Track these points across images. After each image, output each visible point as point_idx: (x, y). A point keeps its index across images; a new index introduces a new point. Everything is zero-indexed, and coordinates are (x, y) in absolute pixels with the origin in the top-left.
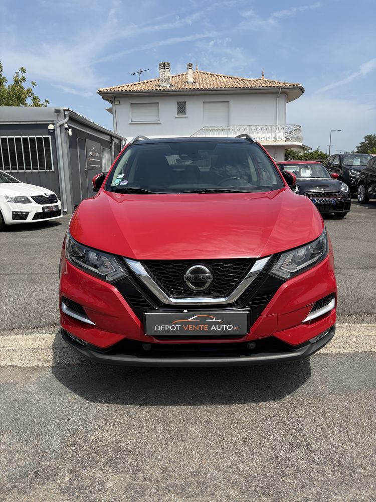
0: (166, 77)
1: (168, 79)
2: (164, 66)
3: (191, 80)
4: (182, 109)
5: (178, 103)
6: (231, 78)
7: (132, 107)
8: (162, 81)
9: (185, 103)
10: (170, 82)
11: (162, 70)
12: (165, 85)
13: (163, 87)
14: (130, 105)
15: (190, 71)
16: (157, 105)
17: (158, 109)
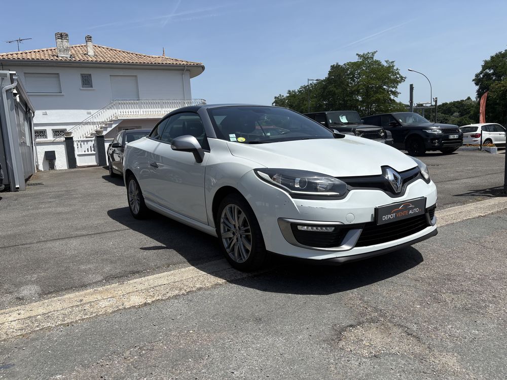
0: (65, 47)
1: (67, 49)
2: (62, 36)
3: (91, 53)
4: (87, 81)
5: (81, 75)
7: (25, 77)
8: (60, 51)
9: (90, 75)
10: (70, 53)
11: (60, 40)
13: (62, 57)
14: (23, 74)
15: (90, 44)
16: (56, 75)
17: (59, 80)
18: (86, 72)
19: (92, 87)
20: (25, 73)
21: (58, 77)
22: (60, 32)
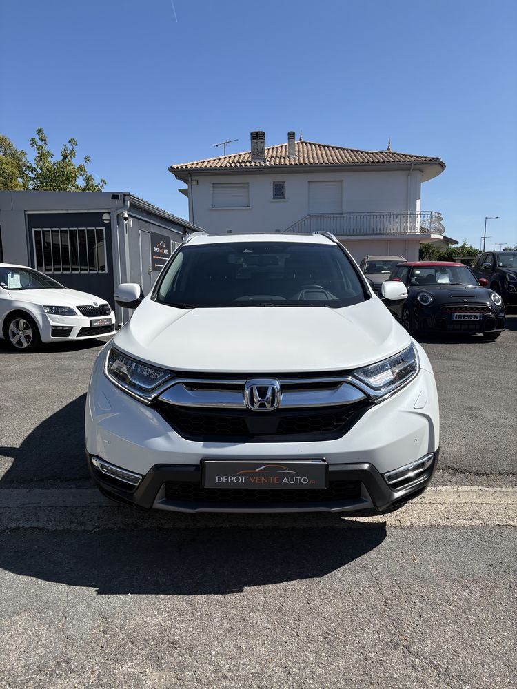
0: (259, 149)
1: (262, 152)
2: (257, 137)
3: (292, 154)
4: (279, 191)
5: (274, 183)
6: (347, 150)
7: (213, 188)
8: (254, 155)
9: (284, 182)
10: (264, 156)
11: (255, 141)
12: (257, 161)
14: (211, 185)
15: (292, 142)
16: (246, 185)
17: (248, 192)
18: (279, 178)
19: (284, 198)
20: (213, 184)
21: (248, 187)
22: (256, 130)
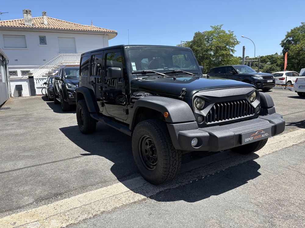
0: (29, 19)
1: (30, 20)
2: (26, 12)
3: (46, 23)
4: (43, 40)
5: (39, 36)
6: (72, 24)
7: (4, 37)
8: (26, 21)
9: (45, 36)
10: (32, 22)
11: (26, 14)
12: (28, 24)
13: (27, 25)
14: (2, 35)
15: (45, 17)
16: (23, 37)
17: (25, 40)
19: (46, 44)
21: (25, 38)
